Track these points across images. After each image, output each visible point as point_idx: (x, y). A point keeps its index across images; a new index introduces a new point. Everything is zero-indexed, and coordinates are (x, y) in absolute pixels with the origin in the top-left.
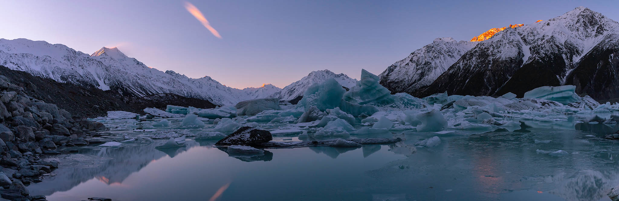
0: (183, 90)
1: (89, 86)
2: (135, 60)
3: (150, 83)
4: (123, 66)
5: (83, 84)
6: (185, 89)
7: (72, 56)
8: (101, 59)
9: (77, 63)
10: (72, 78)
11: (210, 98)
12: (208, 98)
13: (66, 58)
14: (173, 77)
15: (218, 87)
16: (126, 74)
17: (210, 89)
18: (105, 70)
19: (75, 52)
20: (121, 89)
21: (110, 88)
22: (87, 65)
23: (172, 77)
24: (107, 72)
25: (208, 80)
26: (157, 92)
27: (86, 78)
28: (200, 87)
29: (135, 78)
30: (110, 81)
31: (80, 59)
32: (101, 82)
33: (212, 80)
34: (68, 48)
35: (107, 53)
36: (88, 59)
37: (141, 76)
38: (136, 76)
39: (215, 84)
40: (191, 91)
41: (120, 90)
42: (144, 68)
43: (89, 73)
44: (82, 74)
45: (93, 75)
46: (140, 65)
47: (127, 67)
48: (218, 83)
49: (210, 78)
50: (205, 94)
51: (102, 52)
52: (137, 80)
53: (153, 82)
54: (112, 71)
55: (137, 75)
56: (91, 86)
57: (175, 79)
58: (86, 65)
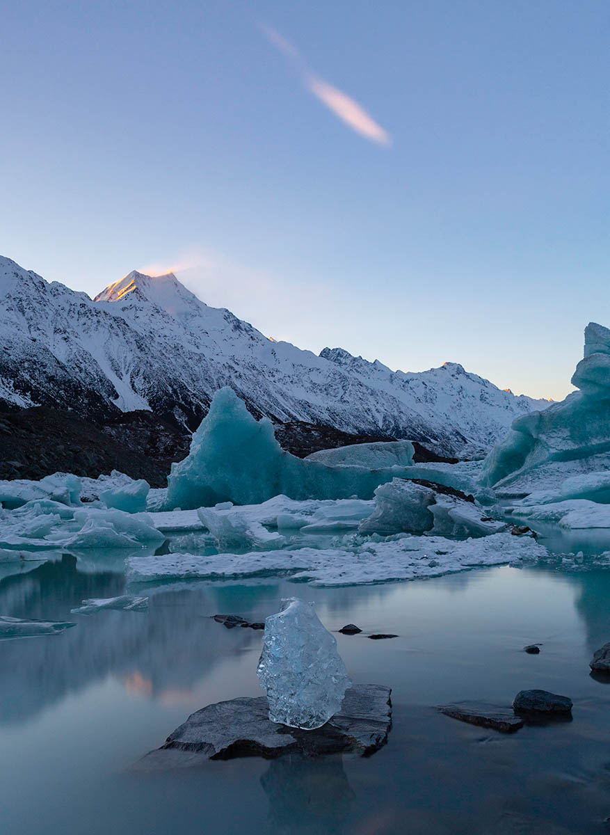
0: (373, 409)
1: (86, 397)
2: (228, 315)
3: (271, 388)
4: (192, 335)
5: (66, 391)
6: (378, 406)
7: (31, 297)
8: (123, 309)
9: (48, 321)
10: (32, 371)
11: (458, 433)
12: (451, 434)
13: (15, 303)
14: (342, 370)
15: (487, 396)
16: (200, 360)
17: (460, 405)
18: (134, 347)
19: (43, 283)
20: (181, 406)
21: (150, 405)
22: (79, 330)
23: (338, 368)
24: (140, 355)
25: (453, 376)
26: (290, 415)
27: (77, 370)
28: (429, 399)
29: (226, 373)
30: (149, 382)
31: (57, 308)
32: (122, 386)
33: (468, 376)
34: (20, 269)
35: (145, 292)
36: (83, 310)
37: (244, 366)
38: (231, 367)
39: (475, 389)
40: (396, 414)
41: (180, 411)
42: (253, 342)
43: (86, 356)
44: (63, 359)
45: (99, 363)
46: (244, 332)
47: (203, 337)
48: (485, 383)
49: (460, 370)
50: (440, 421)
51: (127, 289)
52: (234, 380)
53: (279, 385)
54: (155, 349)
55: (233, 365)
56: (94, 397)
57: (347, 374)
58: (76, 330)
